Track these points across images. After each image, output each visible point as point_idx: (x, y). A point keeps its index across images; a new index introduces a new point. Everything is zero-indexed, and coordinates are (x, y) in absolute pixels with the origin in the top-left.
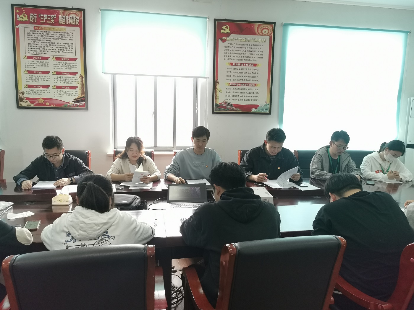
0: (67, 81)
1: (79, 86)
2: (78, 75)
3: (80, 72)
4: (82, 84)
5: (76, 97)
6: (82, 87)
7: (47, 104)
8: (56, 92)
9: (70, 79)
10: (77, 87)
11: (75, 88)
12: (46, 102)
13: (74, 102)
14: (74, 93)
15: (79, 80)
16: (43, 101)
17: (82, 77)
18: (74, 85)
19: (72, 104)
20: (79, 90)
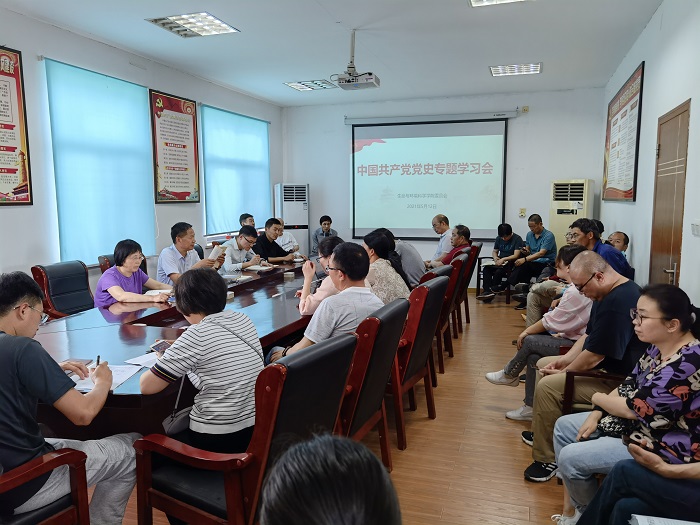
0: (2, 160)
1: (20, 168)
2: (17, 152)
3: (21, 148)
4: (24, 166)
5: (16, 186)
6: (24, 169)
9: (6, 157)
10: (17, 170)
11: (14, 171)
13: (15, 193)
14: (13, 179)
15: (19, 159)
17: (23, 154)
18: (12, 166)
19: (11, 196)
20: (19, 174)
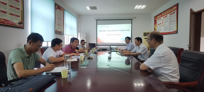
0: (15, 11)
1: (20, 15)
2: (20, 10)
3: (21, 9)
4: (22, 15)
5: (19, 21)
6: (22, 17)
7: (6, 23)
8: (10, 17)
9: (16, 11)
10: (20, 16)
11: (19, 16)
12: (5, 22)
13: (19, 24)
14: (18, 19)
15: (21, 13)
16: (3, 20)
17: (22, 11)
18: (18, 15)
19: (17, 24)
20: (20, 18)
